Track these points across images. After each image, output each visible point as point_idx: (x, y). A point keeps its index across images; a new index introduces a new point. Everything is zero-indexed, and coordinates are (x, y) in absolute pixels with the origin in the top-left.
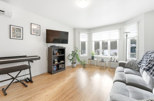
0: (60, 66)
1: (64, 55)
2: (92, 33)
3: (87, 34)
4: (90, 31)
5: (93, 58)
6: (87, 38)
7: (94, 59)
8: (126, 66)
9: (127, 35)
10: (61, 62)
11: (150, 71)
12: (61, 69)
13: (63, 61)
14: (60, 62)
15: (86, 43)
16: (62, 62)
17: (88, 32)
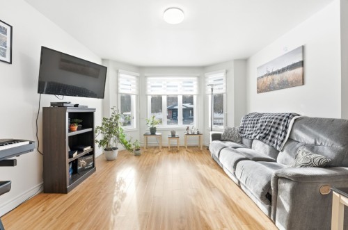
0: (82, 163)
1: (90, 130)
2: (146, 77)
3: (134, 78)
4: (142, 71)
5: (153, 131)
6: (135, 86)
7: (156, 133)
8: (222, 138)
9: (212, 89)
10: (85, 149)
11: (267, 139)
12: (84, 170)
13: (89, 148)
14: (82, 151)
15: (133, 99)
16: (87, 149)
17: (138, 75)
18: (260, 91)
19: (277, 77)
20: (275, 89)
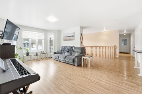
18: (64, 40)
19: (69, 38)
20: (68, 40)
